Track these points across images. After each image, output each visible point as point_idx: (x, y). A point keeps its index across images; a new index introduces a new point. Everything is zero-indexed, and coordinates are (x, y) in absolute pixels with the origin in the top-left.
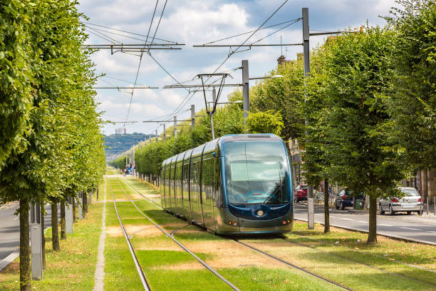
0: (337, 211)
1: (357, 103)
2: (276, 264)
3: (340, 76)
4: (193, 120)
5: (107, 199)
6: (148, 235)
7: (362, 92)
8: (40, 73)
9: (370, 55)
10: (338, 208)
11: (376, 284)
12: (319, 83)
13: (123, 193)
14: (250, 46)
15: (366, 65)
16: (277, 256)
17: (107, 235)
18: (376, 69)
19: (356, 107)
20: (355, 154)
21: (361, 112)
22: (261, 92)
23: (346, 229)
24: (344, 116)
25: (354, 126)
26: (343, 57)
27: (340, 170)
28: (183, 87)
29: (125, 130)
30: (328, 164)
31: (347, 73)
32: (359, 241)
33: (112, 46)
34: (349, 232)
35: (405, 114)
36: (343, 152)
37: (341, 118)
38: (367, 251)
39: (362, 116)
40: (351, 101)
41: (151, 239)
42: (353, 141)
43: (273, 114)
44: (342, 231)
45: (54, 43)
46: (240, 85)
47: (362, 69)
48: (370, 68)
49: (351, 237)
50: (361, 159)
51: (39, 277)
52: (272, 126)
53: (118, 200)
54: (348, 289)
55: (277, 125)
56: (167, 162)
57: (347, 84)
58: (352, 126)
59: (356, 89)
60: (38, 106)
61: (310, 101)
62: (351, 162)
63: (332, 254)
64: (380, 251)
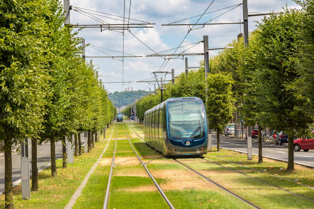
0: (277, 146)
1: (278, 66)
2: (211, 187)
3: (265, 45)
4: (173, 80)
5: (112, 138)
6: (129, 164)
7: (281, 57)
8: (12, 41)
9: (287, 30)
10: (277, 144)
11: (279, 203)
12: (254, 52)
13: (125, 133)
14: (204, 25)
15: (285, 37)
16: (215, 181)
17: (99, 164)
18: (292, 40)
19: (277, 69)
20: (276, 103)
21: (281, 72)
22: (223, 60)
23: (276, 160)
24: (269, 75)
25: (276, 83)
26: (268, 31)
27: (266, 115)
28: (160, 56)
29: (132, 88)
30: (258, 111)
31: (271, 43)
32: (281, 169)
33: (101, 25)
34: (277, 162)
35: (309, 73)
36: (268, 102)
37: (267, 77)
38: (284, 176)
39: (282, 76)
40: (273, 64)
41: (129, 167)
42: (275, 94)
43: (226, 75)
44: (272, 161)
45: (26, 20)
46: (202, 54)
47: (282, 40)
48: (288, 39)
49: (277, 166)
50: (281, 108)
51: (27, 198)
52: (225, 84)
53: (119, 139)
54: (257, 207)
55: (229, 83)
56: (147, 112)
57: (270, 51)
58: (274, 83)
59: (277, 55)
60: (10, 67)
61: (248, 65)
62: (274, 110)
63: (256, 178)
64: (295, 176)
